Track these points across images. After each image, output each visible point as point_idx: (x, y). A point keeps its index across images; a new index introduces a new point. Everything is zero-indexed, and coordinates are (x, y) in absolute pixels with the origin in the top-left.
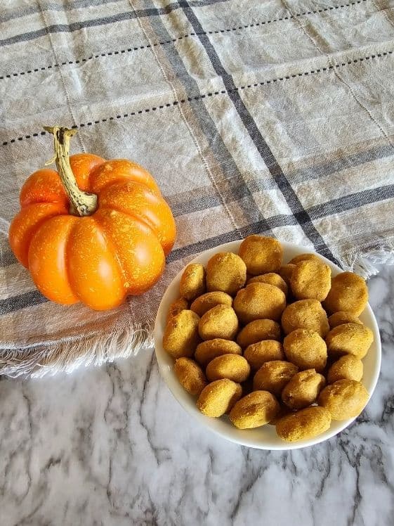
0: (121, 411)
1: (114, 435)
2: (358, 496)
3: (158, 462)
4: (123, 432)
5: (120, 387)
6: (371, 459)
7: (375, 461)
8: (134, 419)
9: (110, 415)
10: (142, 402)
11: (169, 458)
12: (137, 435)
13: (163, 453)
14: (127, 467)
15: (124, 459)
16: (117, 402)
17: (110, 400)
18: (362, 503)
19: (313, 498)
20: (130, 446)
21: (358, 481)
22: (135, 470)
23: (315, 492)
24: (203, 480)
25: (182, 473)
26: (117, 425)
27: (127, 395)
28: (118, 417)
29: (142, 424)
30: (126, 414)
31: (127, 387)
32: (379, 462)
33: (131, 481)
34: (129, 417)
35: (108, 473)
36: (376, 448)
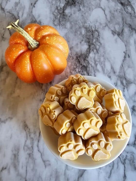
0: (30, 146)
1: (28, 156)
2: (125, 176)
3: (45, 167)
4: (31, 155)
5: (30, 136)
6: (130, 161)
7: (131, 162)
8: (36, 149)
9: (26, 148)
10: (38, 141)
11: (50, 165)
12: (37, 155)
13: (47, 162)
14: (33, 170)
15: (32, 166)
16: (29, 142)
17: (26, 141)
18: (126, 180)
19: (107, 178)
20: (34, 160)
21: (125, 171)
22: (36, 170)
23: (108, 176)
24: (63, 173)
25: (55, 171)
26: (28, 152)
27: (32, 139)
28: (29, 148)
29: (39, 151)
30: (32, 147)
31: (32, 135)
32: (133, 162)
33: (34, 175)
34: (34, 148)
35: (26, 172)
36: (132, 156)
